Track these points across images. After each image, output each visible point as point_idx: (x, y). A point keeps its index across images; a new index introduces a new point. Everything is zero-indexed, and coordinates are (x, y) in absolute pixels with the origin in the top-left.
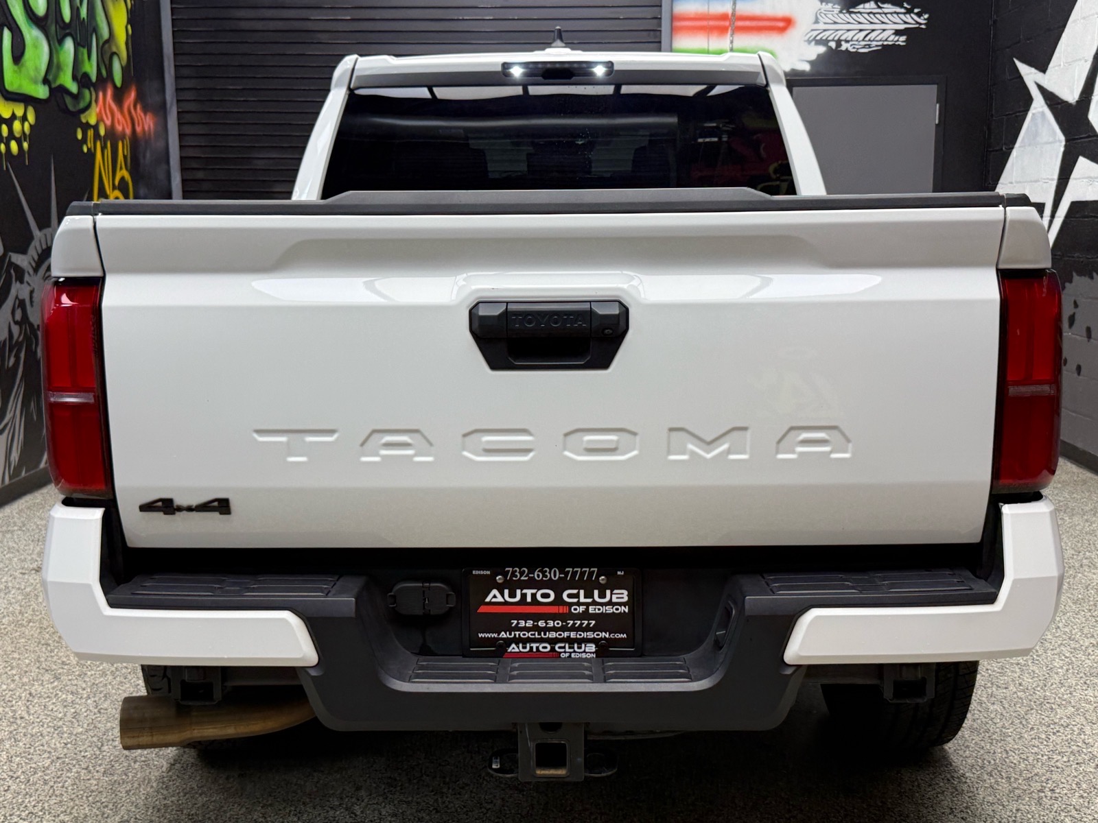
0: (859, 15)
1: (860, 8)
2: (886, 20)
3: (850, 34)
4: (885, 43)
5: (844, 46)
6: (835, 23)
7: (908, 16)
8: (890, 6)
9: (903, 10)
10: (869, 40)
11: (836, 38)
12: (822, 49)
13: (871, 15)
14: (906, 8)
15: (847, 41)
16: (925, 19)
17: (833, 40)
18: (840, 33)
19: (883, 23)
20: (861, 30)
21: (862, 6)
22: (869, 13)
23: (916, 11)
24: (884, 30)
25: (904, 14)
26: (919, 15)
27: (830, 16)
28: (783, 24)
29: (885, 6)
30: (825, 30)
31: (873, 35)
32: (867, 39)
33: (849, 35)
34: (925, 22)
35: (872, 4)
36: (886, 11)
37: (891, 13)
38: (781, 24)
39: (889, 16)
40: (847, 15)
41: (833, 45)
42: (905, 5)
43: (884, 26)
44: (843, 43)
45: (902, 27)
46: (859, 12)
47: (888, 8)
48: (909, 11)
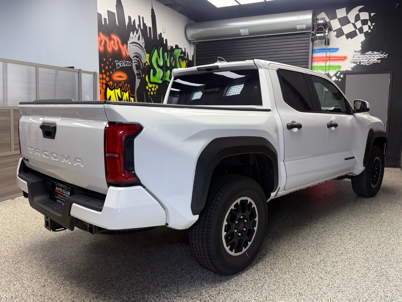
0: (366, 55)
2: (375, 56)
3: (364, 60)
4: (374, 62)
5: (362, 64)
6: (359, 57)
7: (381, 55)
8: (376, 52)
9: (380, 53)
10: (369, 62)
11: (359, 62)
12: (355, 65)
13: (370, 55)
14: (381, 53)
15: (362, 62)
16: (387, 55)
17: (358, 62)
18: (360, 60)
19: (374, 57)
20: (367, 59)
21: (367, 52)
22: (369, 54)
23: (384, 53)
24: (374, 59)
25: (380, 54)
26: (385, 54)
27: (358, 56)
28: (344, 58)
29: (375, 52)
30: (356, 59)
31: (370, 60)
32: (369, 61)
33: (363, 61)
34: (387, 56)
35: (371, 52)
36: (374, 53)
37: (376, 54)
38: (343, 58)
39: (375, 55)
40: (363, 55)
41: (358, 63)
42: (381, 52)
43: (374, 58)
44: (361, 63)
45: (380, 58)
46: (366, 54)
47: (375, 53)
48: (382, 53)
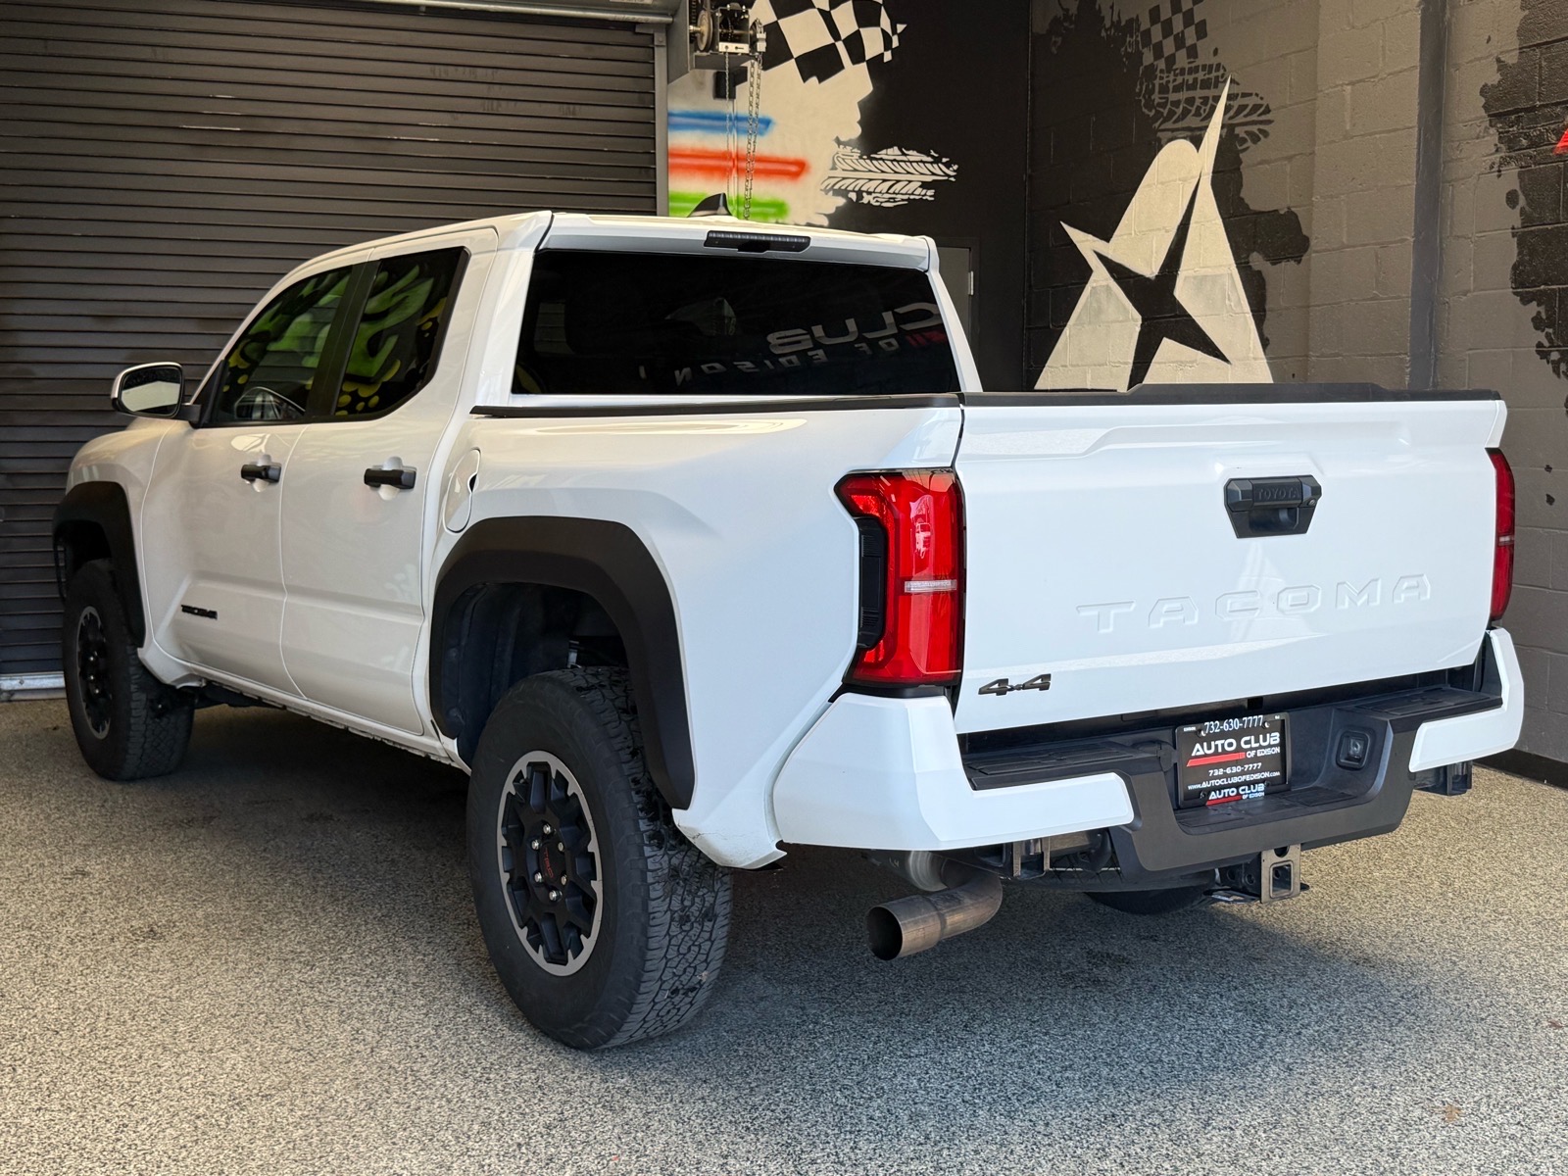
0: (881, 162)
1: (882, 154)
2: (911, 170)
3: (873, 184)
4: (912, 197)
5: (866, 199)
6: (855, 170)
7: (935, 165)
8: (915, 153)
9: (930, 159)
10: (894, 193)
11: (857, 189)
12: (841, 201)
13: (895, 163)
14: (932, 157)
15: (869, 193)
16: (954, 171)
17: (853, 191)
18: (861, 182)
19: (908, 173)
20: (884, 181)
21: (884, 151)
22: (892, 161)
23: (944, 160)
24: (910, 182)
25: (931, 163)
26: (948, 165)
27: (849, 162)
28: (795, 169)
29: (910, 152)
30: (844, 178)
31: (897, 187)
32: (891, 191)
33: (871, 186)
34: (954, 174)
35: (895, 151)
36: (911, 159)
37: (917, 162)
38: (793, 169)
39: (914, 164)
40: (868, 161)
41: (853, 196)
42: (933, 153)
43: (909, 177)
44: (864, 194)
45: (929, 179)
46: (881, 159)
47: (914, 155)
48: (937, 161)
